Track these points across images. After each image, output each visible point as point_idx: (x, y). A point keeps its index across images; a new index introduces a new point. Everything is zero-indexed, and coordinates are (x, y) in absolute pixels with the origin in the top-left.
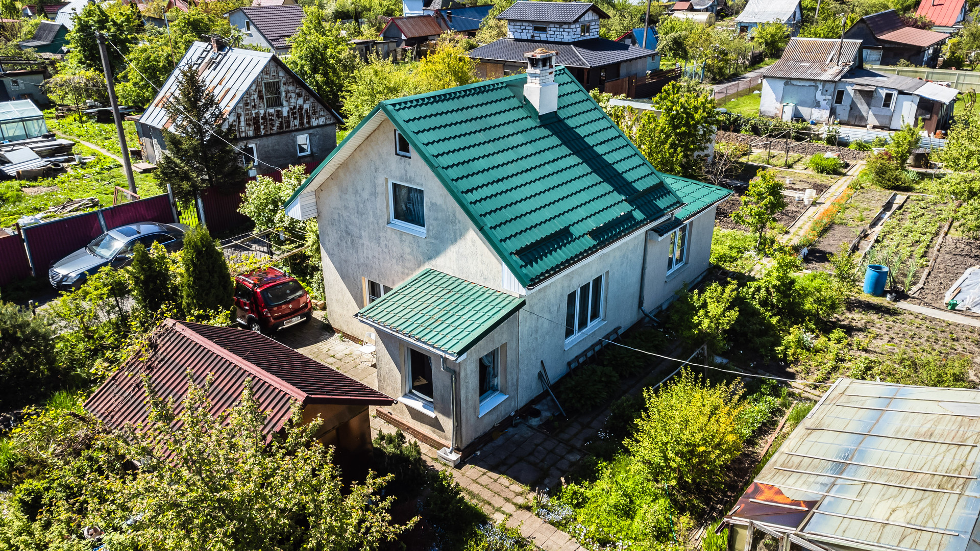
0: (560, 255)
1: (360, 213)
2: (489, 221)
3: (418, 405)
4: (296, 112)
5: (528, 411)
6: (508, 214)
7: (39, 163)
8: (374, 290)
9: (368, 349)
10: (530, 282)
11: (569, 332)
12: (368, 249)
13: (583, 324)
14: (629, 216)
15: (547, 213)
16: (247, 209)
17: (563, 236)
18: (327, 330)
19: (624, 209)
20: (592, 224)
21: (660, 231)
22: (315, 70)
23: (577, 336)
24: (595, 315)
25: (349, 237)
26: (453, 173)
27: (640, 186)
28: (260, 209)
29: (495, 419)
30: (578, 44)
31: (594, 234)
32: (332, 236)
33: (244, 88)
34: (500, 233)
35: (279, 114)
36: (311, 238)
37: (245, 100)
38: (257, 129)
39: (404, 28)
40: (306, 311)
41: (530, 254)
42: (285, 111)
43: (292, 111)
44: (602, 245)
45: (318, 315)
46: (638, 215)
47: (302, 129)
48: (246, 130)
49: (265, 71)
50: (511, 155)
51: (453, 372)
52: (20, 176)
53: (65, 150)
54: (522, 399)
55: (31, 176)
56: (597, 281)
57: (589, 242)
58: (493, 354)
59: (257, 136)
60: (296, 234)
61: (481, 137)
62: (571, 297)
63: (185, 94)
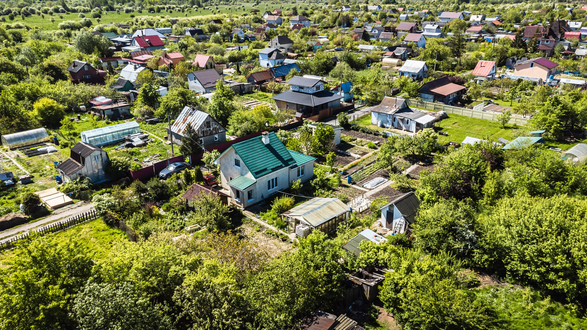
0: (264, 173)
1: (228, 164)
2: (250, 167)
3: (237, 200)
4: (215, 129)
5: (260, 202)
6: (254, 166)
7: (141, 142)
8: (231, 179)
9: (229, 192)
10: (256, 178)
11: (269, 188)
12: (230, 171)
13: (273, 187)
14: (281, 165)
15: (262, 165)
16: (204, 160)
17: (265, 169)
18: (221, 188)
19: (281, 164)
20: (272, 167)
21: (292, 168)
22: (220, 109)
23: (271, 189)
24: (276, 185)
25: (226, 168)
26: (244, 158)
27: (285, 159)
28: (207, 160)
29: (251, 203)
30: (314, 94)
31: (272, 169)
32: (223, 168)
33: (201, 124)
34: (252, 169)
35: (210, 130)
36: (218, 168)
37: (201, 127)
38: (204, 134)
39: (256, 77)
40: (217, 184)
41: (257, 173)
42: (211, 129)
43: (213, 129)
44: (273, 171)
45: (219, 185)
46: (283, 165)
47: (216, 133)
48: (201, 134)
49: (207, 119)
50: (257, 154)
51: (243, 193)
52: (137, 146)
53: (146, 137)
54: (258, 201)
55: (140, 146)
56: (276, 178)
57: (271, 171)
58: (251, 191)
59: (204, 136)
60: (215, 166)
61: (251, 150)
62: (269, 182)
63: (188, 129)
